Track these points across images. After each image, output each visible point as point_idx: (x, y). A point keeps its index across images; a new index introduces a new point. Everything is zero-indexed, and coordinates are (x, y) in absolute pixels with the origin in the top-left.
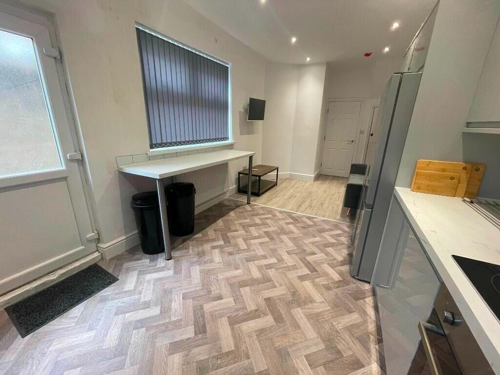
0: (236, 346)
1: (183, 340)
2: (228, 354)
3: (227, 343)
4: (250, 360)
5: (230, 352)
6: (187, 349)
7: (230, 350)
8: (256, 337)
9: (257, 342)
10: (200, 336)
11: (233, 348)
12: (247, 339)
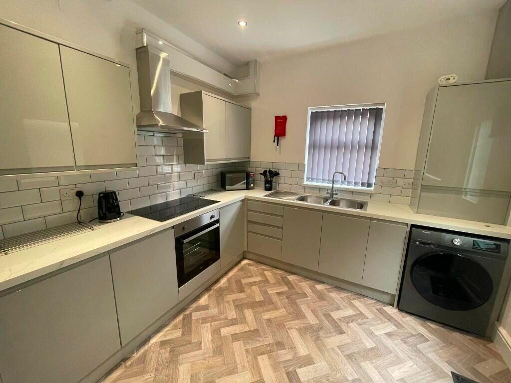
0: (256, 359)
1: (305, 366)
2: (263, 354)
3: (264, 362)
4: (245, 348)
5: (262, 355)
6: (297, 358)
7: (261, 356)
8: (238, 366)
9: (238, 362)
10: (291, 370)
11: (258, 357)
12: (246, 364)
